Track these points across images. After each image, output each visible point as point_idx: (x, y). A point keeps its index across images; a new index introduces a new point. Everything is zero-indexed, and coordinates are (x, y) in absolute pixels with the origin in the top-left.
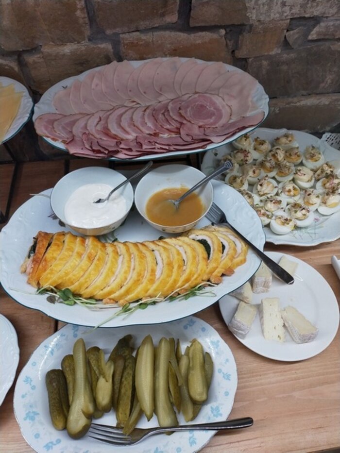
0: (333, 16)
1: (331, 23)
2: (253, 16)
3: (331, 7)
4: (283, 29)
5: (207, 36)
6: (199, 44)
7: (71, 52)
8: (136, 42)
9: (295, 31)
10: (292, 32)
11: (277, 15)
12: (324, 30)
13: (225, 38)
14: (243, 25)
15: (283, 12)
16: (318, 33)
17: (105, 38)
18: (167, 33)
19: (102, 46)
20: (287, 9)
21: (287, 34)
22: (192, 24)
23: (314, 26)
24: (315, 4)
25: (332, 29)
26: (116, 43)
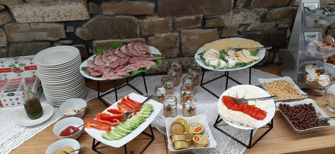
0: (254, 23)
1: (254, 26)
2: (226, 24)
3: (253, 21)
4: (237, 28)
5: (211, 30)
6: (208, 33)
7: (164, 36)
8: (186, 32)
9: (242, 28)
10: (240, 29)
11: (235, 23)
12: (251, 28)
13: (217, 31)
14: (223, 27)
15: (236, 23)
16: (250, 29)
17: (176, 31)
18: (197, 30)
19: (175, 34)
20: (238, 22)
21: (239, 29)
22: (206, 27)
23: (248, 27)
24: (247, 20)
25: (254, 27)
26: (180, 33)
